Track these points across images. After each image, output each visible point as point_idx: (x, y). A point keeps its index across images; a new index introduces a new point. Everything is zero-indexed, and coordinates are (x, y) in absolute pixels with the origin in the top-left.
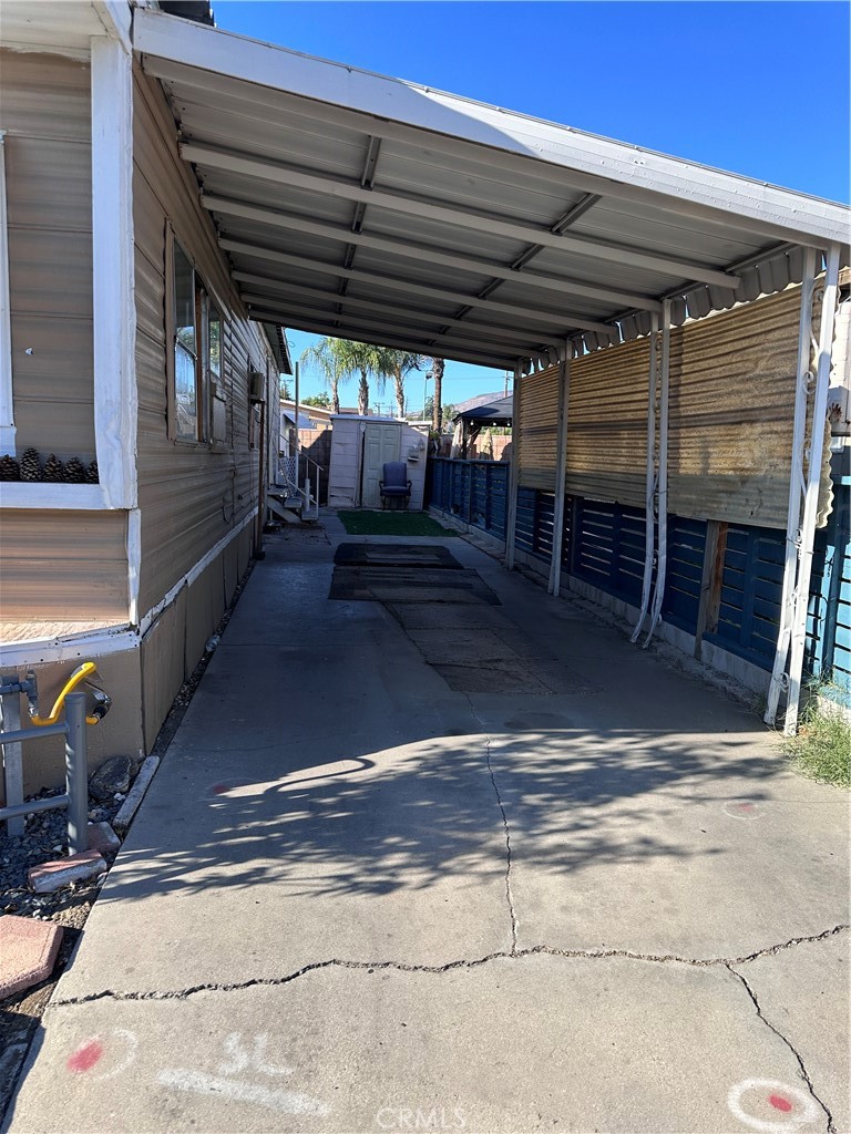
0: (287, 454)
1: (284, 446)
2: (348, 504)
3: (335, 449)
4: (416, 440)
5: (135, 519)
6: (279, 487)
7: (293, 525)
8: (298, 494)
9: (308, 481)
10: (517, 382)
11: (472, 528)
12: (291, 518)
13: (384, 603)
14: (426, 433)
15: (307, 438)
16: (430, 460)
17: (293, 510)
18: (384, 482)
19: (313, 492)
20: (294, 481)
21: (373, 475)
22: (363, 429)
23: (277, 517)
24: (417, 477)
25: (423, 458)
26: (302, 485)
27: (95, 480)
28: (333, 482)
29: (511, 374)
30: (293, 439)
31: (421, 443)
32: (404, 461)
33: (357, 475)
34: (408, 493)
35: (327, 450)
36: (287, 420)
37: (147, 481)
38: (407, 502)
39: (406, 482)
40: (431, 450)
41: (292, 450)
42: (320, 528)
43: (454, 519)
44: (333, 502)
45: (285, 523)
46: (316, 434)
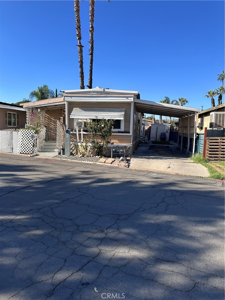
0: (143, 131)
1: (142, 129)
2: (154, 140)
3: (152, 130)
4: (168, 128)
5: (132, 136)
6: (141, 136)
7: (143, 143)
8: (144, 138)
9: (146, 136)
10: (179, 119)
11: (175, 144)
12: (143, 141)
13: (155, 150)
14: (170, 127)
15: (146, 128)
16: (170, 132)
17: (143, 140)
18: (161, 136)
19: (147, 137)
20: (144, 135)
21: (159, 134)
22: (157, 126)
23: (141, 141)
24: (168, 135)
25: (169, 131)
26: (145, 136)
27: (130, 133)
28: (151, 136)
29: (178, 118)
30: (144, 128)
31: (169, 128)
32: (165, 132)
33: (156, 135)
34: (166, 138)
35: (150, 130)
36: (143, 124)
37: (133, 133)
38: (165, 140)
39: (165, 136)
40: (171, 129)
41: (144, 130)
42: (148, 143)
43: (173, 143)
44: (151, 140)
45: (142, 142)
46: (148, 127)
